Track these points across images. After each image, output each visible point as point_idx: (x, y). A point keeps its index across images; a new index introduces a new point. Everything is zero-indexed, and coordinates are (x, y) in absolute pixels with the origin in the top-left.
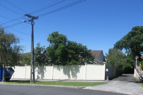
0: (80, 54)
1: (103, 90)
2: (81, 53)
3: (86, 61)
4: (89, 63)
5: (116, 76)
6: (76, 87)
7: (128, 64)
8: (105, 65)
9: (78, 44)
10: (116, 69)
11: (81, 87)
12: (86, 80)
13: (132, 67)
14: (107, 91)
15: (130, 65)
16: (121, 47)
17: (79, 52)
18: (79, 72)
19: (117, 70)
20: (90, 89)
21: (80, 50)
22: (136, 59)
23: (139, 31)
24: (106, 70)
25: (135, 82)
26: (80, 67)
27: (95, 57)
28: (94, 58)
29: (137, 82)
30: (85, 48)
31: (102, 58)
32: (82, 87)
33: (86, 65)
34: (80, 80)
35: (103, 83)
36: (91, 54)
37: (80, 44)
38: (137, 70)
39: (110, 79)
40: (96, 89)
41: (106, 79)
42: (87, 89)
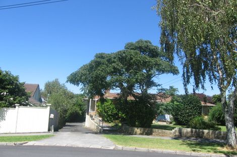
0: (7, 89)
1: (58, 145)
2: (9, 87)
3: (17, 101)
4: (21, 104)
5: (59, 126)
6: (12, 144)
7: (75, 107)
8: (49, 108)
9: (4, 73)
10: (59, 115)
11: (19, 142)
12: (16, 133)
13: (80, 112)
14: (64, 145)
15: (78, 109)
16: (78, 81)
17: (6, 85)
18: (5, 119)
19: (61, 116)
20: (35, 145)
21: (6, 83)
22: (96, 100)
23: (105, 61)
24: (50, 116)
25: (93, 133)
26: (6, 111)
27: (31, 95)
28: (30, 97)
29: (96, 133)
30: (16, 79)
31: (37, 97)
32: (22, 142)
33: (17, 107)
34: (6, 133)
35: (48, 137)
36: (24, 90)
37: (7, 73)
38: (91, 116)
39: (56, 130)
40: (47, 145)
41: (49, 130)
42: (32, 144)
